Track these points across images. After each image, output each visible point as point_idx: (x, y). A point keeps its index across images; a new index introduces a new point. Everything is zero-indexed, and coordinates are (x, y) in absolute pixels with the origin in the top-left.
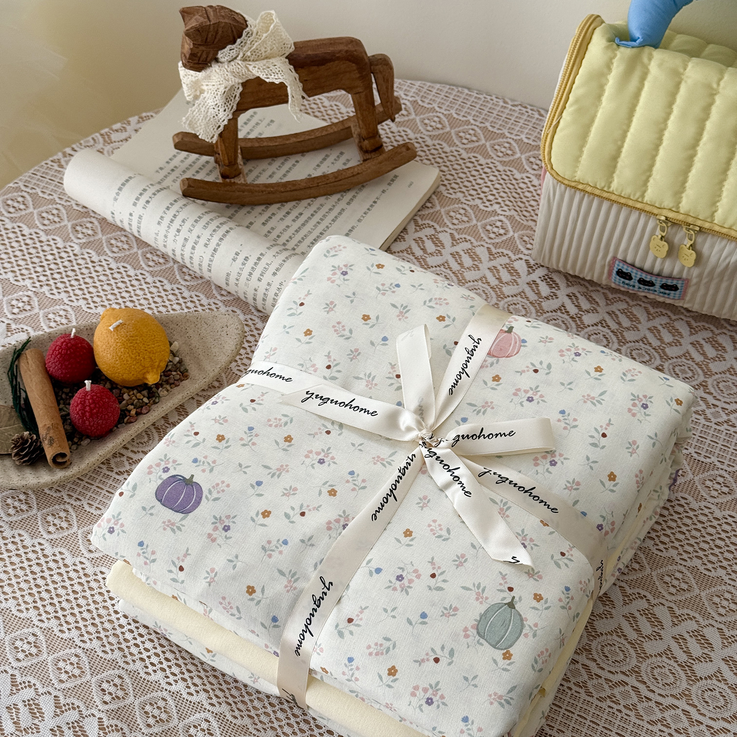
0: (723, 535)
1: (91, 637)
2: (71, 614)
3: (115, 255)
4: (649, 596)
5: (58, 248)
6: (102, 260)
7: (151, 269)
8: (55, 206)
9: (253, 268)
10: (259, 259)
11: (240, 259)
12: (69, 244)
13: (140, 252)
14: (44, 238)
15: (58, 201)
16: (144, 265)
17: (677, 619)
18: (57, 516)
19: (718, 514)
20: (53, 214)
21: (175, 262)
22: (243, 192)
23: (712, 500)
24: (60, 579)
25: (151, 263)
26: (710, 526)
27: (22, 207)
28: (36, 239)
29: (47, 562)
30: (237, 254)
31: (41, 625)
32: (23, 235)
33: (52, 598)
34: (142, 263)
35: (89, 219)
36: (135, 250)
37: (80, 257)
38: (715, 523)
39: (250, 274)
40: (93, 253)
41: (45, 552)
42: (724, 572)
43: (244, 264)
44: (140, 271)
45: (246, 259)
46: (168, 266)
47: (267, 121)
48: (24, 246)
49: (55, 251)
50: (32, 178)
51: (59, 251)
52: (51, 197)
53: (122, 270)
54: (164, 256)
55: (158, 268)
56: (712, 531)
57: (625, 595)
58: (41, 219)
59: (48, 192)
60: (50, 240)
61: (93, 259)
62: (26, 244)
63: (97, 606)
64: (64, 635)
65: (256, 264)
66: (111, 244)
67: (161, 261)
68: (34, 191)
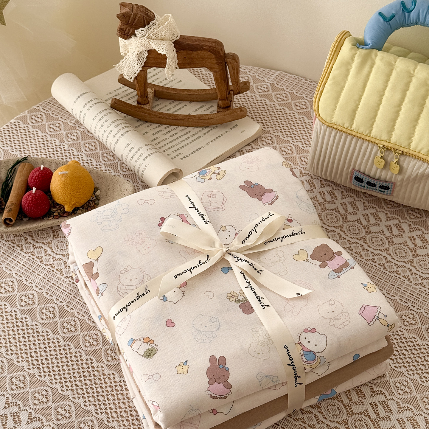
0: (408, 348)
1: (34, 367)
2: (25, 352)
3: (87, 153)
4: (387, 394)
5: (56, 145)
6: (79, 155)
7: (105, 163)
8: (58, 122)
9: (134, 154)
10: (139, 150)
11: (129, 147)
12: (63, 144)
13: (101, 152)
14: (49, 139)
15: (60, 119)
16: (101, 160)
17: (401, 410)
18: (28, 297)
19: (406, 335)
20: (56, 126)
21: (119, 160)
22: (145, 114)
23: (404, 327)
24: (22, 332)
25: (106, 159)
26: (401, 342)
27: (40, 120)
28: (45, 139)
29: (17, 322)
30: (128, 144)
31: (7, 356)
32: (38, 136)
33: (16, 343)
34: (101, 159)
35: (75, 131)
36: (98, 151)
37: (67, 151)
38: (404, 340)
39: (132, 157)
40: (75, 150)
41: (17, 316)
42: (405, 369)
43: (130, 151)
44: (99, 163)
45: (132, 148)
46: (115, 162)
47: (178, 80)
48: (37, 142)
49: (54, 147)
50: (48, 105)
51: (57, 147)
52: (57, 117)
53: (89, 161)
54: (114, 156)
55: (109, 163)
56: (402, 345)
57: (372, 391)
58: (49, 128)
59: (56, 114)
60: (53, 140)
61: (74, 154)
62: (39, 141)
63: (41, 350)
64: (19, 364)
65: (136, 152)
66: (86, 146)
67: (112, 158)
68: (48, 112)
